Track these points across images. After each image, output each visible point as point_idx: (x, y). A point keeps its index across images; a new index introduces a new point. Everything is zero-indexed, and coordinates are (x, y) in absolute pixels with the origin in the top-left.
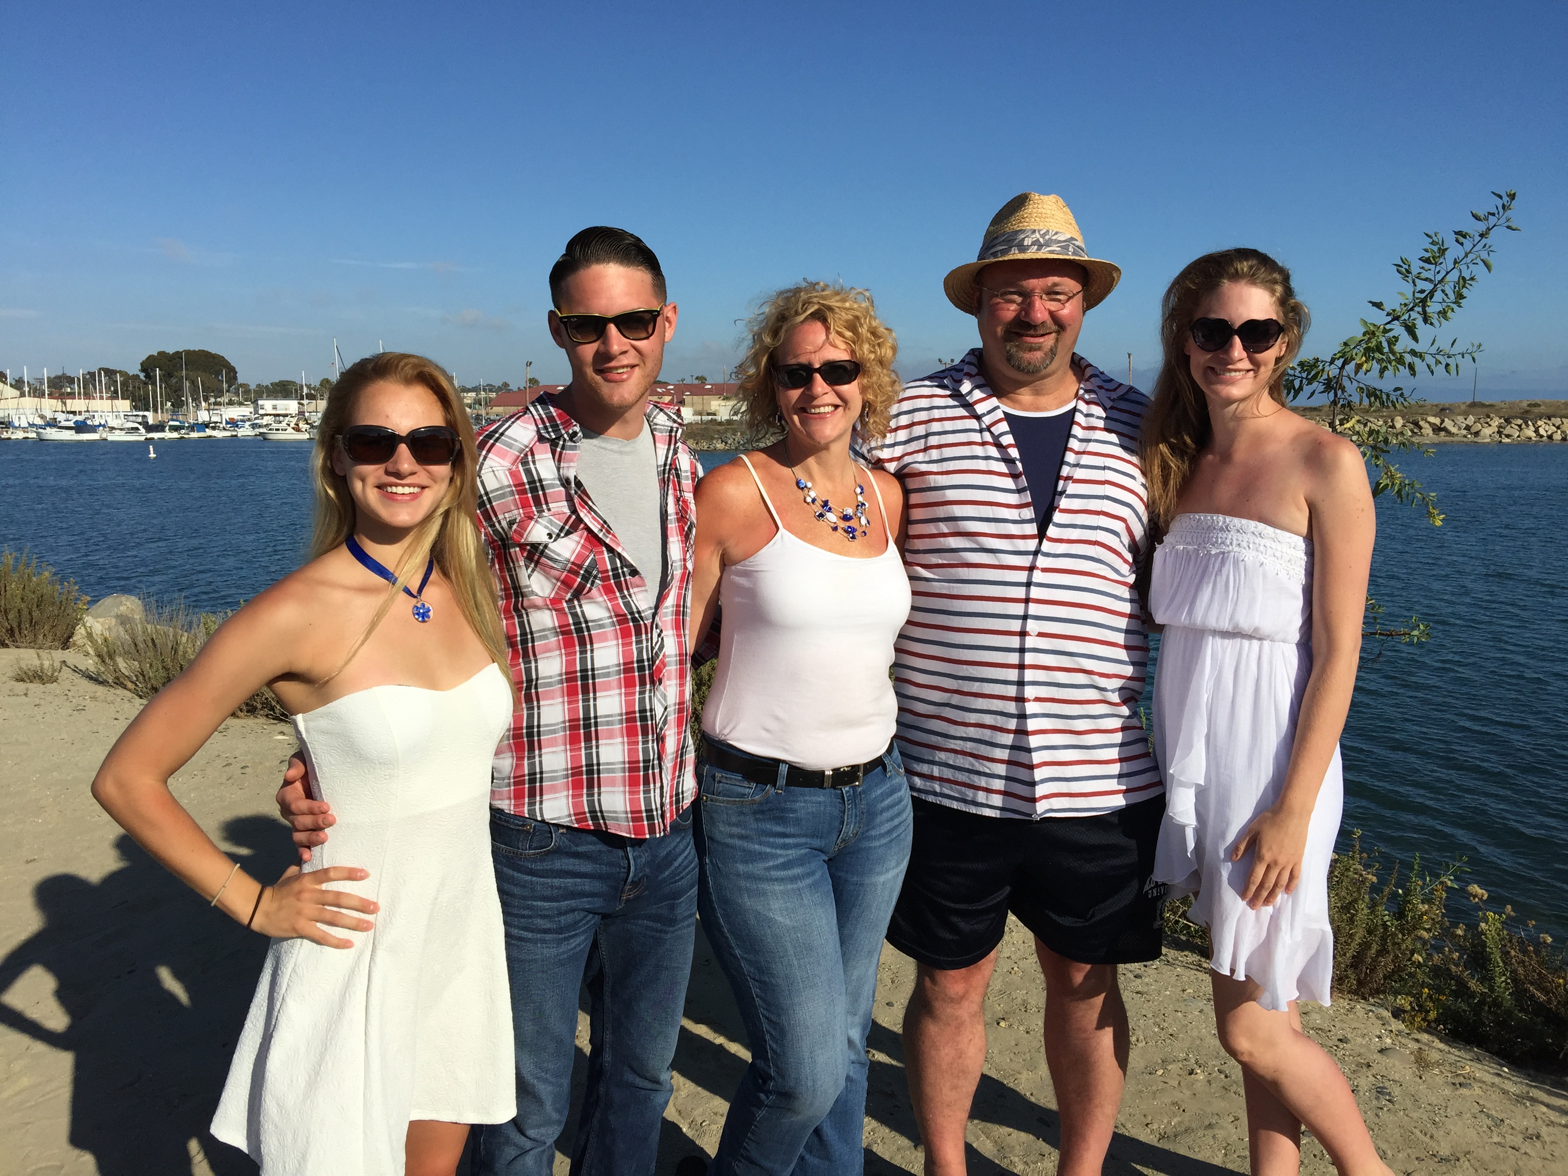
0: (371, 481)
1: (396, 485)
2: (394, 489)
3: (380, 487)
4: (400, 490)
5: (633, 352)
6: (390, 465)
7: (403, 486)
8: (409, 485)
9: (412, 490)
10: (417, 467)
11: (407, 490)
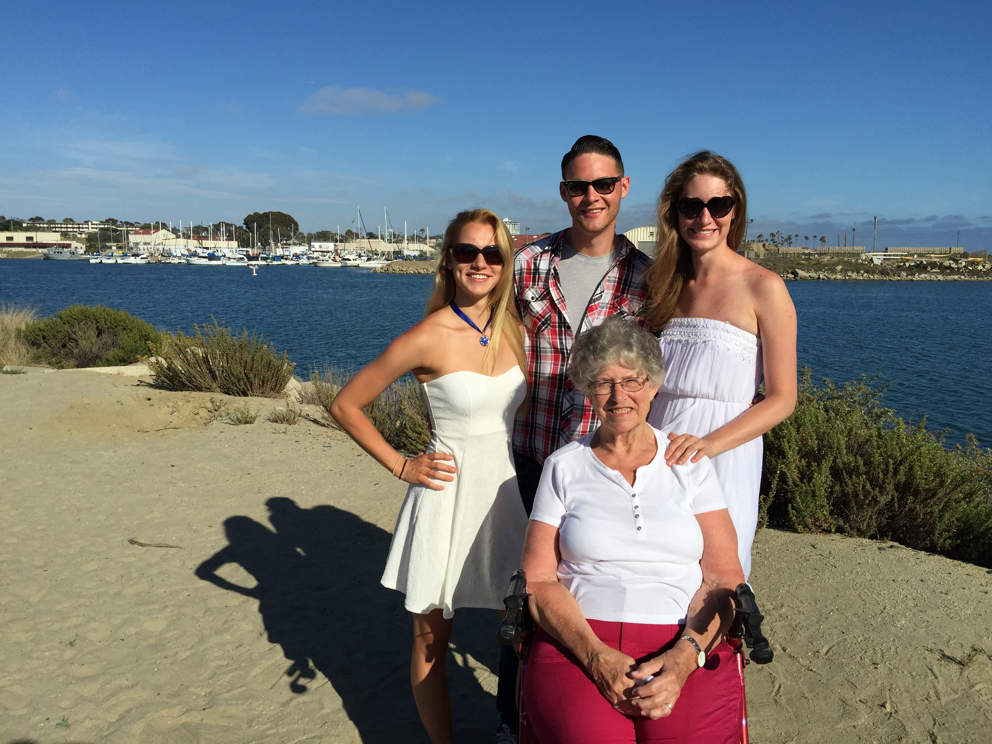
0: (464, 272)
1: (476, 274)
2: (475, 276)
3: (468, 275)
4: (478, 276)
5: (602, 201)
6: (474, 264)
7: (479, 274)
8: (482, 275)
9: (483, 277)
10: (486, 266)
11: (481, 277)
